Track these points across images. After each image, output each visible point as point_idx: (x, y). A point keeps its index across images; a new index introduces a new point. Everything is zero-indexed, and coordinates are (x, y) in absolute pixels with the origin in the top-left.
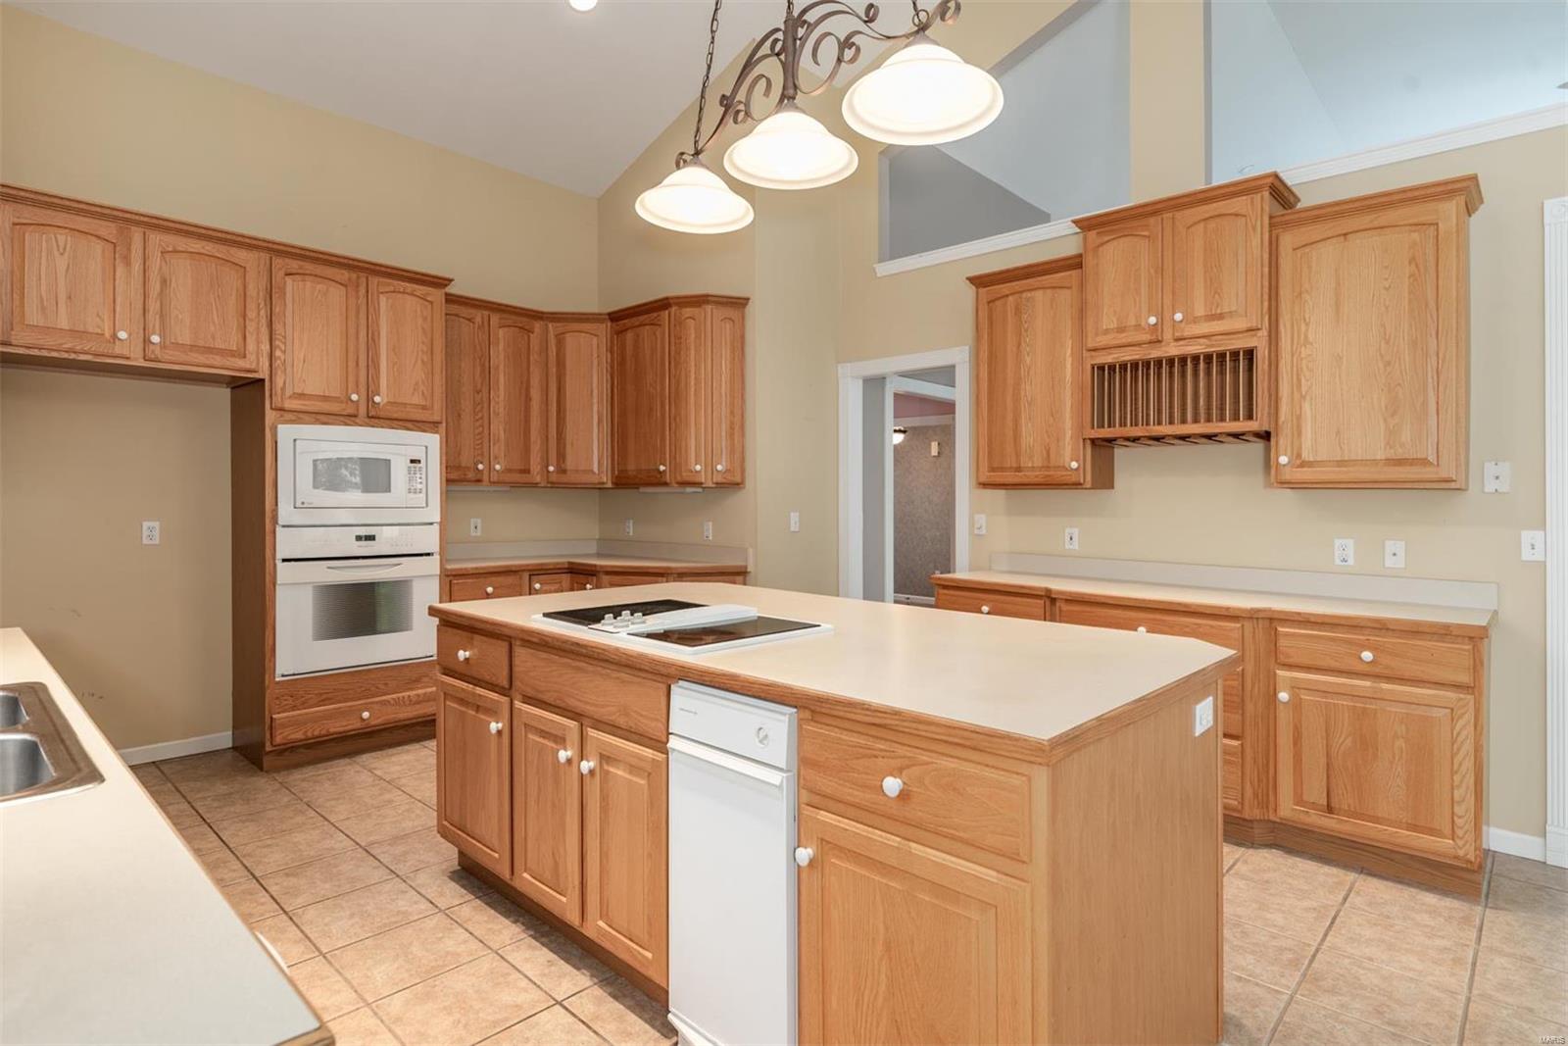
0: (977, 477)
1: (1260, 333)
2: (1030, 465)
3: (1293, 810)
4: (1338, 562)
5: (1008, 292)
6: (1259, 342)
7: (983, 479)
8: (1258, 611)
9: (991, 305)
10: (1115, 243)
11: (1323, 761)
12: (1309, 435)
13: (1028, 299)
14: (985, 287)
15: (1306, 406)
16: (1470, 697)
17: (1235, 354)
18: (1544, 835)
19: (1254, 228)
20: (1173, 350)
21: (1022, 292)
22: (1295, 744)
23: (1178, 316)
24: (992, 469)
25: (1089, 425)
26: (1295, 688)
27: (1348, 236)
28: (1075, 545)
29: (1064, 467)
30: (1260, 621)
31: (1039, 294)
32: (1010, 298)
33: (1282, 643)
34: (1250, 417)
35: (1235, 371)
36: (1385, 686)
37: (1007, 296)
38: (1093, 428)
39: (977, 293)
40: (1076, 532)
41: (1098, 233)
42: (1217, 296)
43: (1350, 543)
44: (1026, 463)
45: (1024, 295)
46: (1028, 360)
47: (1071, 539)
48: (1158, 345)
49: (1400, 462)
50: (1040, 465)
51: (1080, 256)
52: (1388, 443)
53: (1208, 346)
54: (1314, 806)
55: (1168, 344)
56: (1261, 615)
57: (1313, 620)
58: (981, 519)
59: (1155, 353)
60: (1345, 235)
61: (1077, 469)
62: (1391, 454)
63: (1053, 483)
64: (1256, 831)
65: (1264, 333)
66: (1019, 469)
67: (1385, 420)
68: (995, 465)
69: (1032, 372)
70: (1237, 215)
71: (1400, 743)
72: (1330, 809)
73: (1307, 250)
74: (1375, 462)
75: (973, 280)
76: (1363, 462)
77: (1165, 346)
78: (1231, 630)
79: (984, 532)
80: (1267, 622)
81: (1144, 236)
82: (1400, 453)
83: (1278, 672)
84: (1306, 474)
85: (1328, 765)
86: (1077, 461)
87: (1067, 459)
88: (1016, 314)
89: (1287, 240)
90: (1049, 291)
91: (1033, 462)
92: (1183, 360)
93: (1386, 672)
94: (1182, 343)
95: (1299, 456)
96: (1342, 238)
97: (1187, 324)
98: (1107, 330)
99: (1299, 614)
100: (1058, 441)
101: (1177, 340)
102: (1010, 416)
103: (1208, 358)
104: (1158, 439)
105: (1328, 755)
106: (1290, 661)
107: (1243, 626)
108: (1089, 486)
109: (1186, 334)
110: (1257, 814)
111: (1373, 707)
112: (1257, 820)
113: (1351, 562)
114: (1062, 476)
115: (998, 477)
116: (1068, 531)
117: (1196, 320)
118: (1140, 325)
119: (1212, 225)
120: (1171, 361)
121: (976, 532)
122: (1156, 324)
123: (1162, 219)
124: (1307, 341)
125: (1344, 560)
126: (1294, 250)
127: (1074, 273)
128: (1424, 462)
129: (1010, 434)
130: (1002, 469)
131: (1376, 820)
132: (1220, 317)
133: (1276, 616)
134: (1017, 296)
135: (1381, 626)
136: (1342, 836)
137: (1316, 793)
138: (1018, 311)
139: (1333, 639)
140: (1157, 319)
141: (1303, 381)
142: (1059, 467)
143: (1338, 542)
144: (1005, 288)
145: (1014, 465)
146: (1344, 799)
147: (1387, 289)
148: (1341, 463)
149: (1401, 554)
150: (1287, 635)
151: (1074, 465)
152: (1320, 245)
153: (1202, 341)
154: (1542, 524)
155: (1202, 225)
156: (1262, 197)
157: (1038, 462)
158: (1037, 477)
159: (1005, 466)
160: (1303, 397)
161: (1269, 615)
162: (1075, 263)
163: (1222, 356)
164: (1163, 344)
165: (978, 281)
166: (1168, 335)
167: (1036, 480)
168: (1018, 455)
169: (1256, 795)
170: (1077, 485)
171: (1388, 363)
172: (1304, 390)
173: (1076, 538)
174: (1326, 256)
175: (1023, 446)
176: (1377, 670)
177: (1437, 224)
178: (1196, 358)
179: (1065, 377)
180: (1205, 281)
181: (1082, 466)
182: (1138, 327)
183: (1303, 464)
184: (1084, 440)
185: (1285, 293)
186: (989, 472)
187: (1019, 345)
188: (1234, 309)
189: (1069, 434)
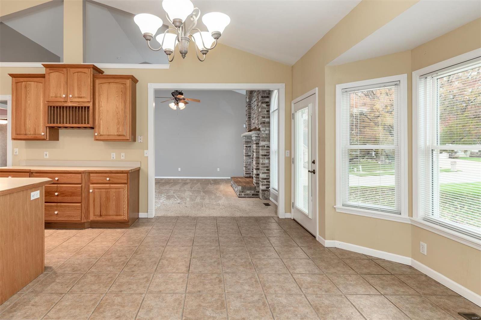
0: (12, 137)
1: (90, 103)
2: (29, 133)
3: (93, 218)
4: (112, 158)
5: (22, 81)
6: (90, 105)
7: (14, 137)
8: (85, 171)
9: (17, 84)
10: (55, 73)
11: (99, 204)
12: (102, 129)
13: (29, 84)
14: (15, 78)
15: (101, 121)
16: (127, 185)
17: (85, 107)
18: (147, 212)
19: (89, 77)
20: (70, 104)
21: (27, 81)
22: (94, 202)
23: (71, 96)
24: (17, 134)
25: (47, 123)
26: (94, 188)
27: (110, 83)
28: (47, 157)
29: (40, 134)
30: (86, 173)
31: (33, 83)
32: (23, 83)
33: (91, 178)
34: (88, 123)
35: (85, 111)
36: (112, 185)
37: (22, 82)
38: (48, 123)
39: (12, 79)
40: (47, 153)
41: (49, 69)
42: (80, 92)
43: (114, 154)
44: (28, 133)
45: (28, 82)
46: (29, 102)
47: (46, 155)
48: (66, 102)
49: (120, 135)
50: (33, 133)
51: (45, 74)
52: (117, 131)
53: (78, 105)
54: (97, 215)
55: (69, 102)
56: (86, 172)
57: (98, 172)
58: (17, 150)
59: (65, 105)
60: (109, 83)
61: (44, 135)
62: (117, 133)
63: (36, 139)
64: (86, 225)
65: (91, 103)
66: (26, 135)
67: (117, 126)
68: (18, 133)
69: (30, 105)
70: (85, 73)
71: (114, 197)
72: (101, 216)
73: (102, 84)
74: (115, 135)
75: (11, 75)
76: (113, 135)
77: (68, 103)
78: (79, 176)
79: (17, 154)
80: (88, 174)
81: (62, 73)
82: (120, 133)
83: (90, 185)
84: (102, 138)
85: (100, 205)
86: (44, 133)
87: (41, 132)
88: (25, 88)
89: (97, 81)
90: (36, 83)
91: (30, 133)
92: (73, 107)
93: (112, 182)
94: (72, 103)
95: (100, 133)
96: (108, 84)
97: (73, 98)
98: (52, 97)
99: (95, 171)
100: (38, 126)
101: (71, 102)
102: (23, 118)
103: (79, 107)
104: (66, 127)
105: (100, 203)
106: (93, 182)
107: (82, 175)
108: (48, 140)
109: (73, 101)
110: (85, 221)
111: (109, 190)
112: (86, 222)
113: (115, 158)
114: (39, 137)
115: (19, 137)
116: (45, 153)
117: (75, 97)
118: (61, 97)
119: (79, 74)
120: (70, 107)
121: (15, 154)
122: (65, 97)
123: (67, 70)
124: (101, 106)
125: (113, 158)
126: (99, 84)
127: (43, 79)
128: (124, 135)
129: (23, 123)
130: (20, 134)
131: (110, 216)
132: (81, 98)
133: (90, 172)
134: (25, 82)
135: (111, 172)
136: (104, 221)
137: (98, 213)
138: (26, 87)
139: (102, 176)
140: (65, 95)
141: (101, 115)
142: (39, 134)
143: (112, 154)
144: (21, 79)
145: (24, 133)
146: (104, 213)
147: (117, 97)
148: (109, 135)
149: (124, 155)
150: (92, 176)
151: (43, 134)
152: (104, 84)
153: (77, 103)
154: (147, 149)
155: (77, 74)
156: (91, 70)
157: (32, 133)
158: (31, 137)
159: (21, 133)
160: (101, 119)
161: (89, 172)
162: (43, 76)
163: (82, 107)
164: (67, 102)
165: (13, 76)
166: (69, 100)
167: (32, 138)
168: (25, 130)
169: (85, 216)
170: (44, 140)
171: (117, 113)
172: (101, 118)
173: (47, 155)
174: (105, 86)
175: (27, 127)
176: (110, 182)
177: (126, 84)
178: (76, 107)
179: (41, 108)
180: (78, 88)
181: (45, 134)
182: (60, 97)
183: (101, 135)
184: (46, 127)
185: (97, 94)
186: (16, 135)
187: (26, 97)
188: (84, 96)
189: (42, 124)
